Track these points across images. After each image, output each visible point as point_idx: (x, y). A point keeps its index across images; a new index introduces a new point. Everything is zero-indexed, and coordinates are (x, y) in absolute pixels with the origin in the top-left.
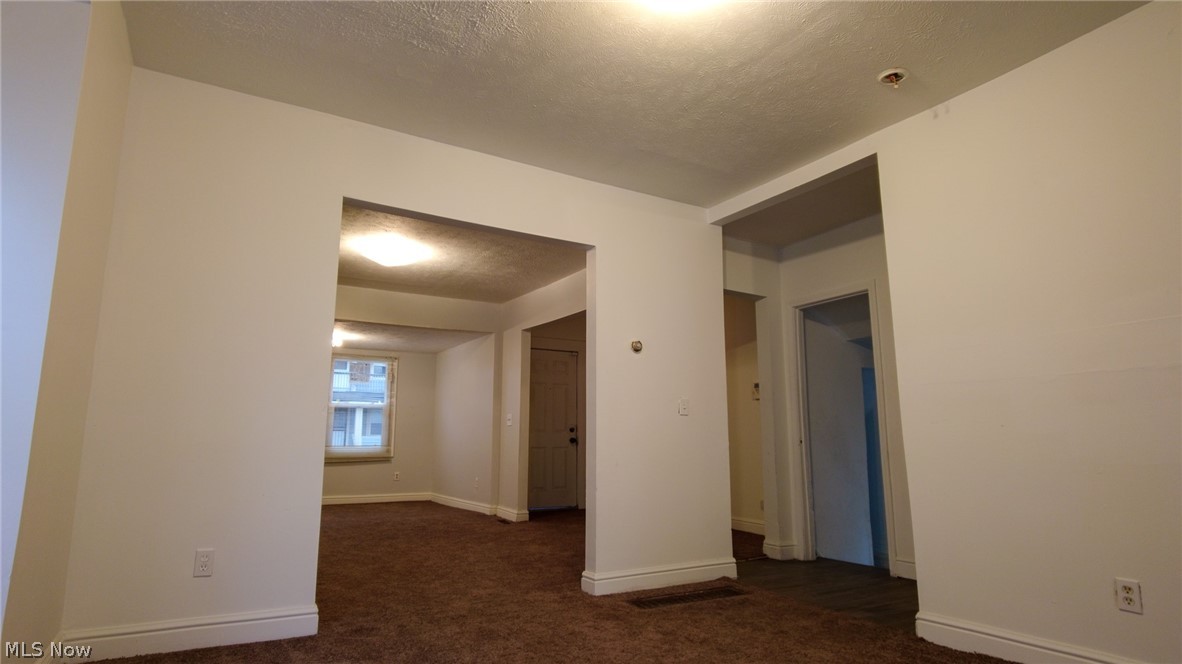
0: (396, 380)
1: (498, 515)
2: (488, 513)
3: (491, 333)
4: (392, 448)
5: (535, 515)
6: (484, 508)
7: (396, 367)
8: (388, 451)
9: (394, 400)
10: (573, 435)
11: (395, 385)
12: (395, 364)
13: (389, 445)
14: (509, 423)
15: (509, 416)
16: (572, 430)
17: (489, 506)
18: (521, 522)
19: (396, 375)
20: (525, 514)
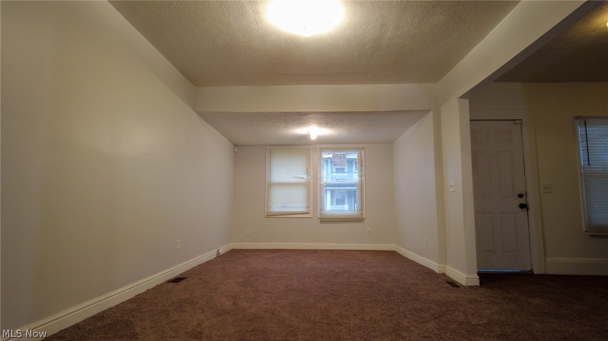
0: (364, 164)
1: (448, 274)
2: (437, 271)
3: (431, 110)
4: (364, 212)
5: (486, 278)
6: (434, 266)
7: (363, 155)
8: (362, 214)
9: (364, 178)
10: (522, 201)
11: (364, 167)
12: (363, 152)
13: (362, 210)
14: (452, 189)
15: (452, 183)
16: (520, 196)
17: (437, 265)
18: (471, 287)
19: (364, 160)
20: (475, 280)
